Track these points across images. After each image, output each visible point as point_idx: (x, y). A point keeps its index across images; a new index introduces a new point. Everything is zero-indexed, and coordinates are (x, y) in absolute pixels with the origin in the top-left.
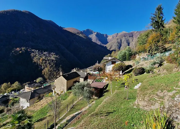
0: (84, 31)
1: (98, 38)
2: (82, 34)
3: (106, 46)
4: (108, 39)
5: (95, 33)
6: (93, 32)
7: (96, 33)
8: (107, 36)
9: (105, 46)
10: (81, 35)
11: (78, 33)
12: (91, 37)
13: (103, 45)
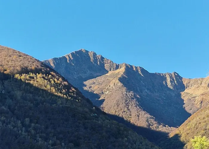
0: (59, 61)
1: (135, 91)
2: (47, 73)
3: (177, 136)
4: (184, 95)
5: (117, 67)
6: (107, 66)
7: (122, 70)
8: (180, 86)
9: (172, 132)
10: (39, 81)
11: (25, 71)
12: (95, 89)
13: (162, 129)
